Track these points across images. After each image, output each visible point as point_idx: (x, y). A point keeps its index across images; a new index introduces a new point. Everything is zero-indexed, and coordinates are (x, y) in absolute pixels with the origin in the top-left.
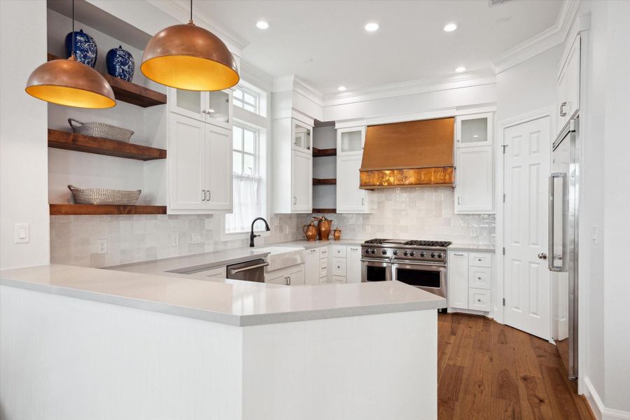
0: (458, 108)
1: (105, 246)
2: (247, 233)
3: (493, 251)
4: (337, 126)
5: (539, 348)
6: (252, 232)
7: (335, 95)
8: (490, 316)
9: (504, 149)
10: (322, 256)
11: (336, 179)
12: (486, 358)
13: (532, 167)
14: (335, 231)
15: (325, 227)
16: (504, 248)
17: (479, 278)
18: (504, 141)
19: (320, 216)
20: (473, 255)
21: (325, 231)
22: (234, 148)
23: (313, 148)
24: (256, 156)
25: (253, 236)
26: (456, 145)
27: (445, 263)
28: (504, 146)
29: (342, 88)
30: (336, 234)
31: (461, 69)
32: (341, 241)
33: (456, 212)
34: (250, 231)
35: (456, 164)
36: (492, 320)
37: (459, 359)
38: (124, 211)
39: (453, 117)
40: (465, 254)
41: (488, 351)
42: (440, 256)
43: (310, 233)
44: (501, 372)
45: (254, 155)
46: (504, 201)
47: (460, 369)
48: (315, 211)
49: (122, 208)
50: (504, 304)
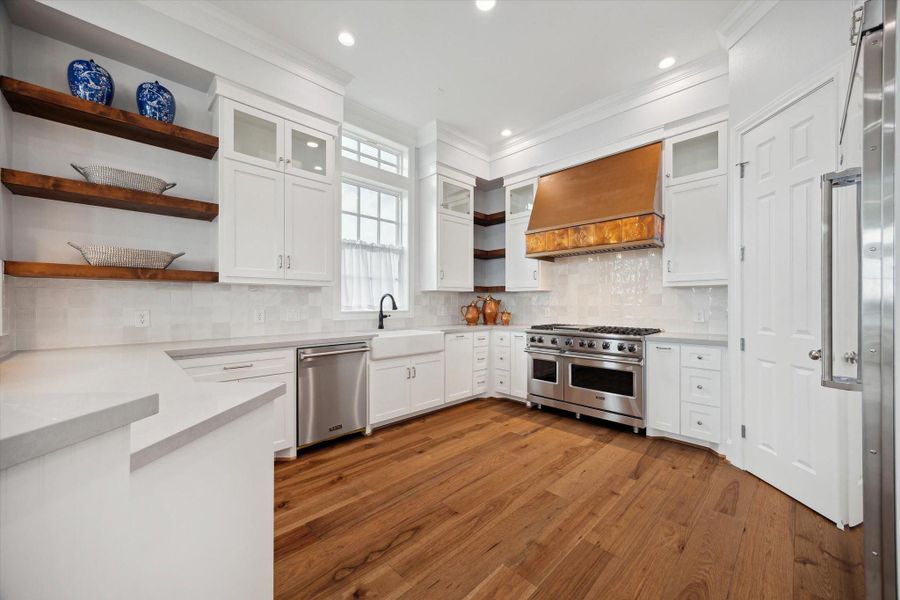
0: (667, 126)
1: (147, 318)
2: (374, 312)
3: (724, 344)
4: (506, 183)
5: (807, 539)
6: (381, 311)
7: (501, 144)
8: (720, 451)
9: (742, 171)
10: (477, 343)
11: (504, 250)
12: (672, 543)
13: (796, 189)
14: (503, 313)
15: (491, 309)
16: (743, 340)
17: (699, 387)
18: (742, 157)
19: (486, 296)
20: (687, 349)
21: (490, 314)
22: (344, 208)
23: (475, 213)
24: (398, 224)
25: (382, 317)
26: (665, 182)
27: (640, 361)
28: (742, 165)
29: (506, 133)
30: (504, 318)
31: (667, 63)
32: (510, 327)
33: (665, 284)
34: (379, 310)
35: (665, 212)
36: (723, 458)
37: (616, 532)
38: (145, 275)
39: (660, 142)
40: (675, 348)
41: (685, 524)
42: (631, 349)
43: (470, 316)
44: (690, 586)
45: (397, 223)
46: (742, 259)
47: (605, 557)
48: (477, 289)
49: (140, 271)
50: (744, 436)
